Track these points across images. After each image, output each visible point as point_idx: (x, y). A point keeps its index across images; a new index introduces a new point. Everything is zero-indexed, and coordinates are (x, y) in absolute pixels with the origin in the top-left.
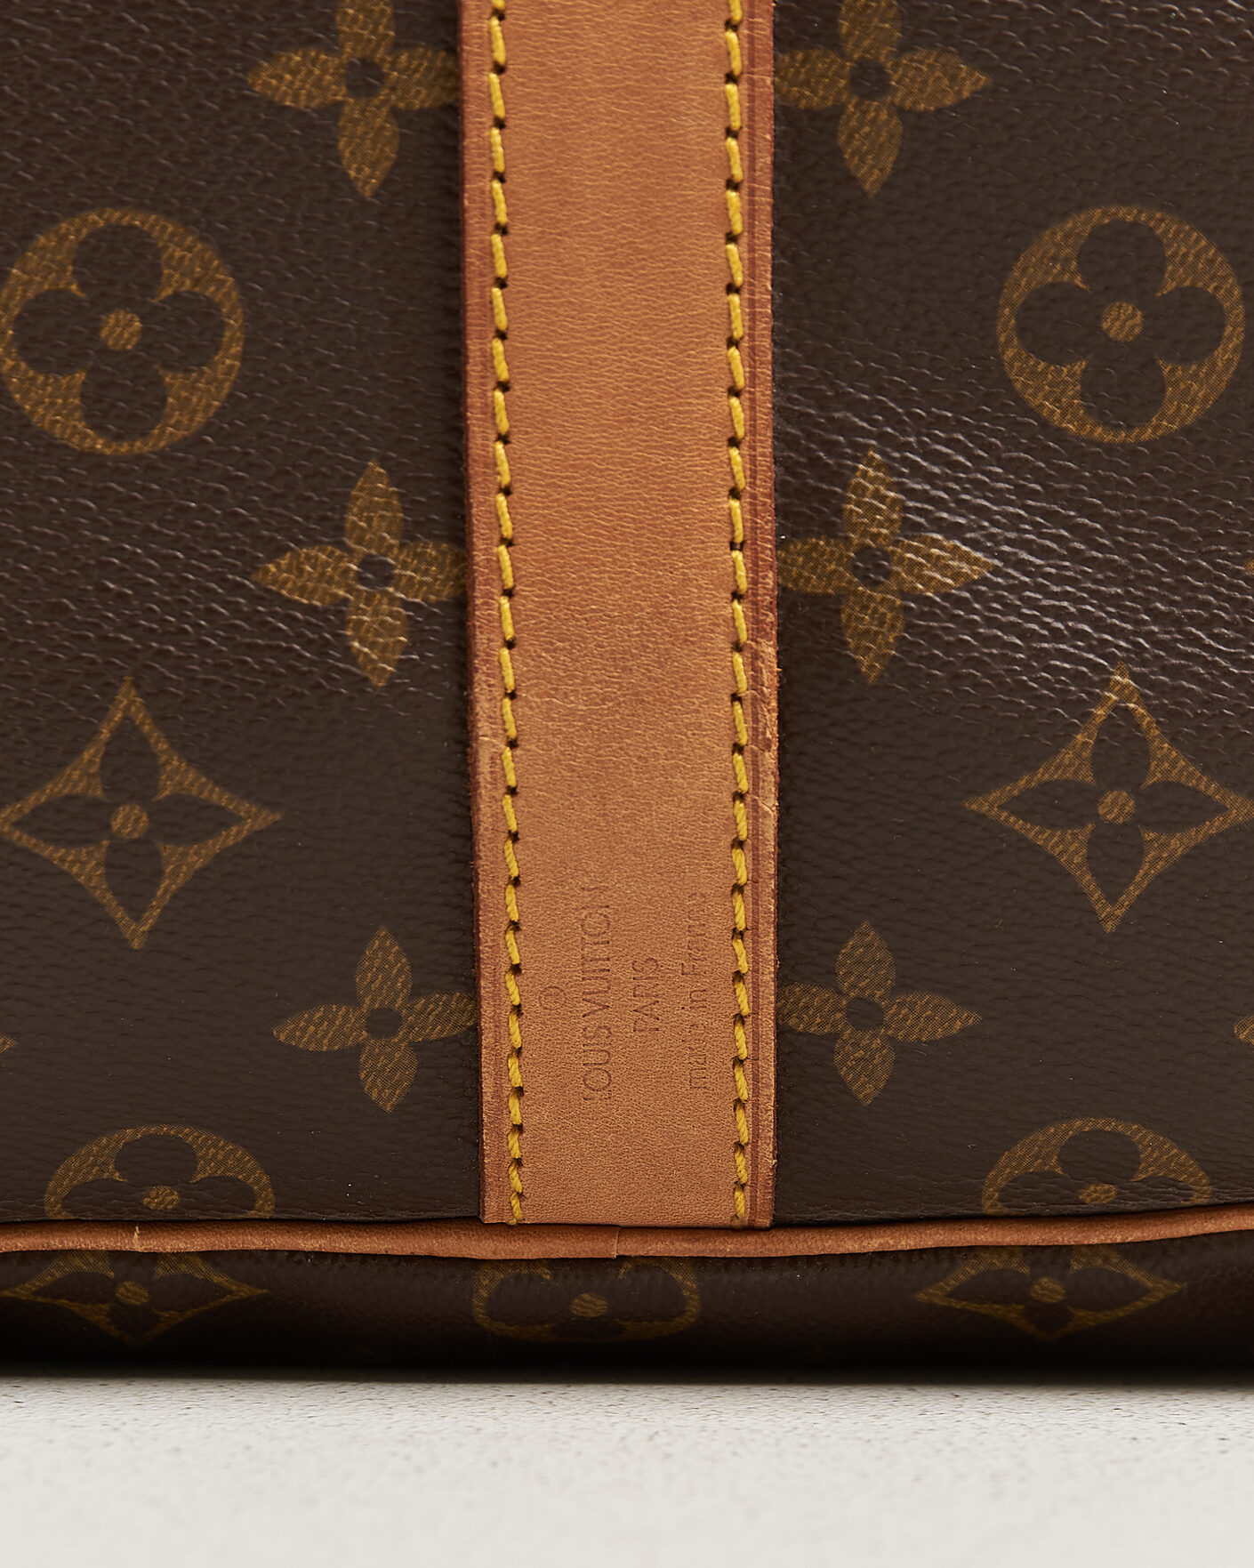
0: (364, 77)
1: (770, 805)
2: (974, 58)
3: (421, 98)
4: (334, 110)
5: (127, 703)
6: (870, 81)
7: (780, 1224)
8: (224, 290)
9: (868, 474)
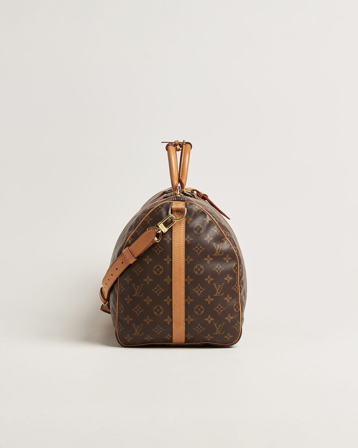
0: (168, 300)
1: (185, 329)
2: (193, 299)
3: (171, 301)
4: (167, 302)
5: (158, 325)
6: (189, 300)
7: (185, 343)
8: (163, 309)
9: (189, 316)
